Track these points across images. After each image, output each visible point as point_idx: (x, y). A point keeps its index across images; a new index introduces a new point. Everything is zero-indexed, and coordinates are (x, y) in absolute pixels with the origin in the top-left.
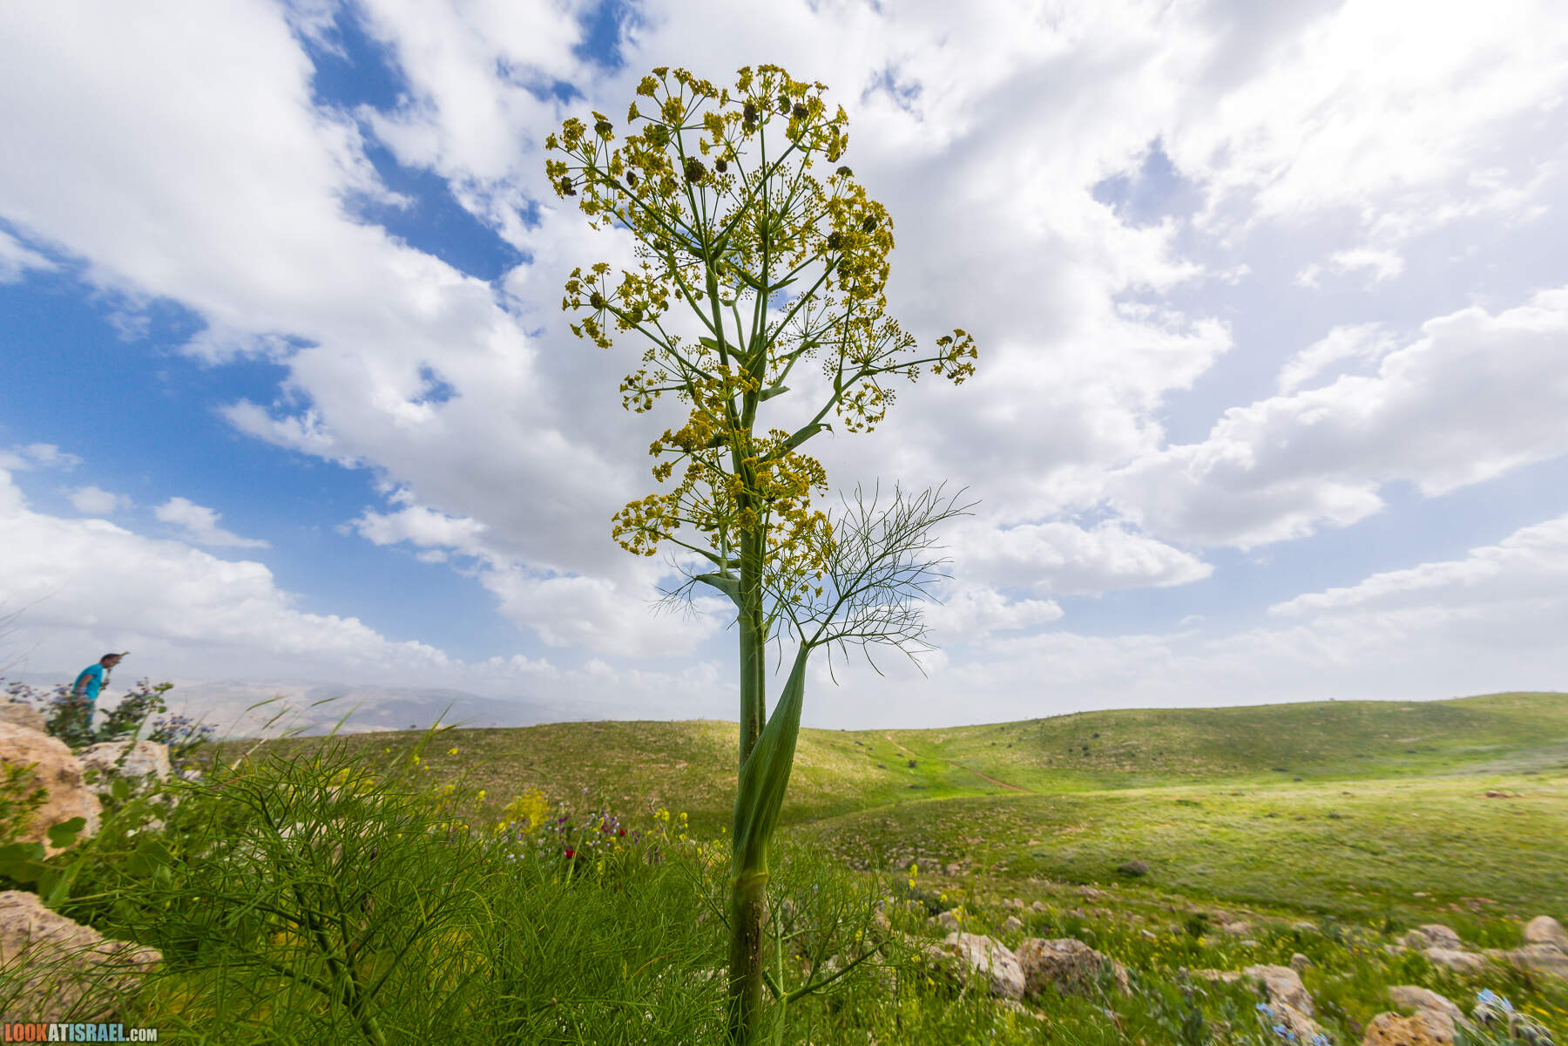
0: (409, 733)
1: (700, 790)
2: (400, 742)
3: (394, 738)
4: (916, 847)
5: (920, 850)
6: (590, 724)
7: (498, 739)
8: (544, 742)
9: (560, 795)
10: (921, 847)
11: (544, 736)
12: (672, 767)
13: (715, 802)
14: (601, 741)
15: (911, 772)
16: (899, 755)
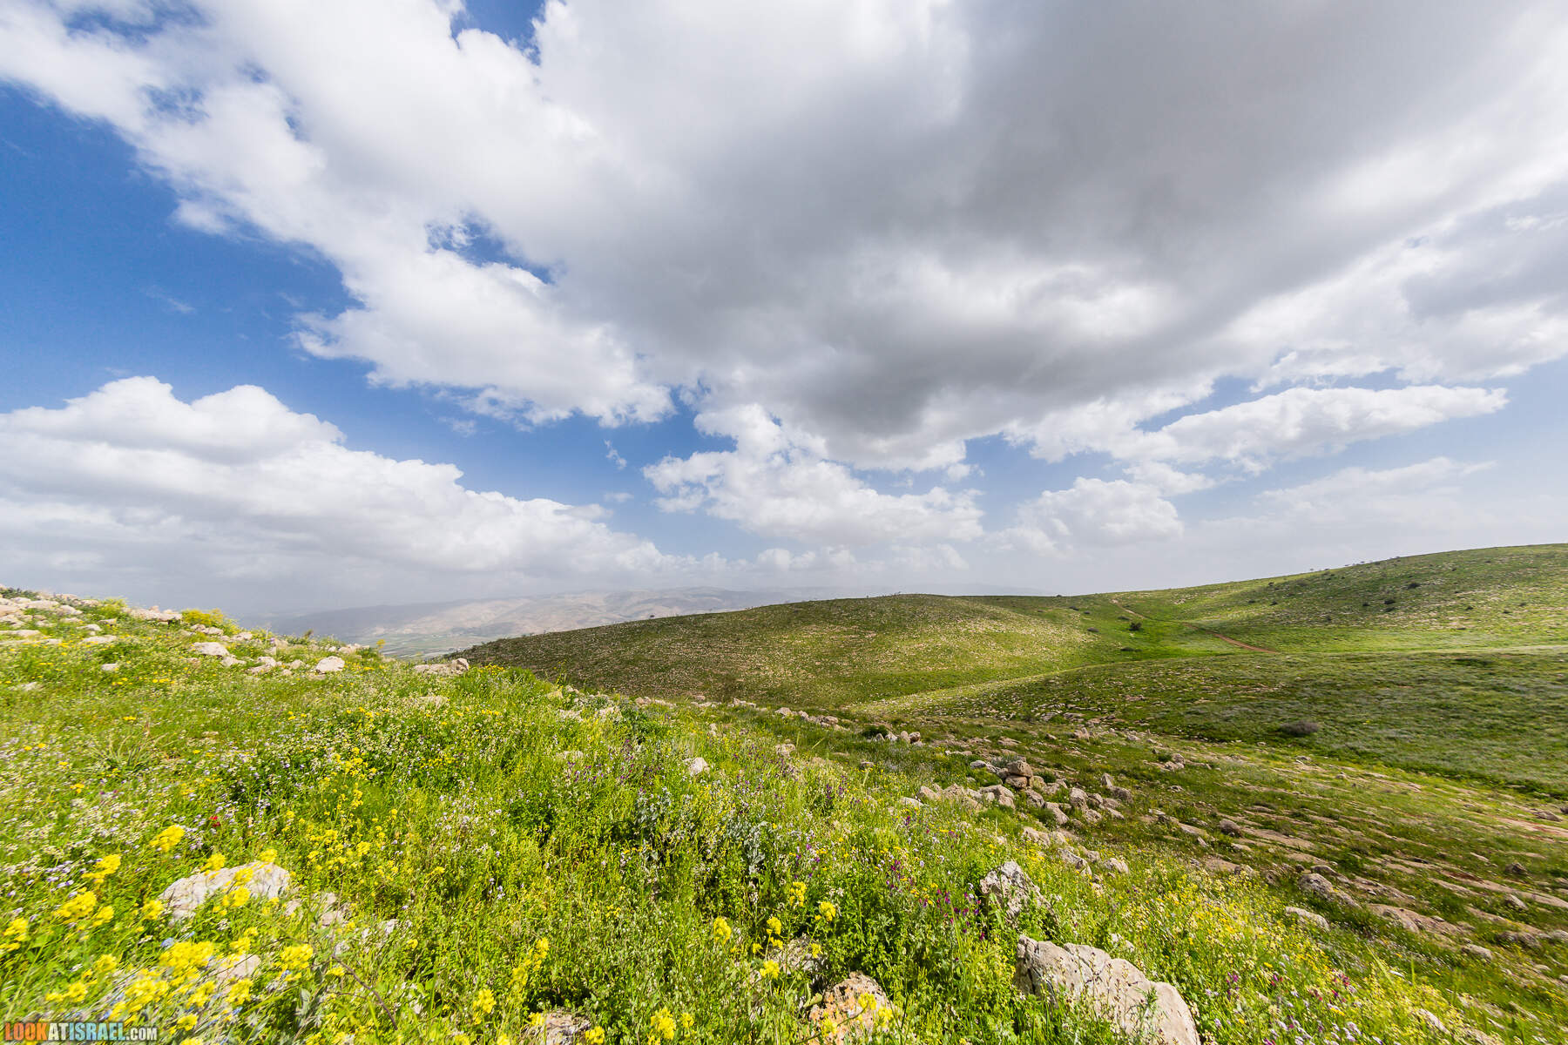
0: (649, 621)
1: (886, 656)
2: (642, 628)
3: (638, 626)
4: (1068, 702)
5: (1070, 706)
6: (791, 605)
7: (712, 622)
8: (750, 622)
9: (761, 662)
10: (1072, 703)
11: (750, 617)
12: (862, 636)
13: (899, 665)
14: (799, 618)
15: (1132, 635)
16: (1123, 619)
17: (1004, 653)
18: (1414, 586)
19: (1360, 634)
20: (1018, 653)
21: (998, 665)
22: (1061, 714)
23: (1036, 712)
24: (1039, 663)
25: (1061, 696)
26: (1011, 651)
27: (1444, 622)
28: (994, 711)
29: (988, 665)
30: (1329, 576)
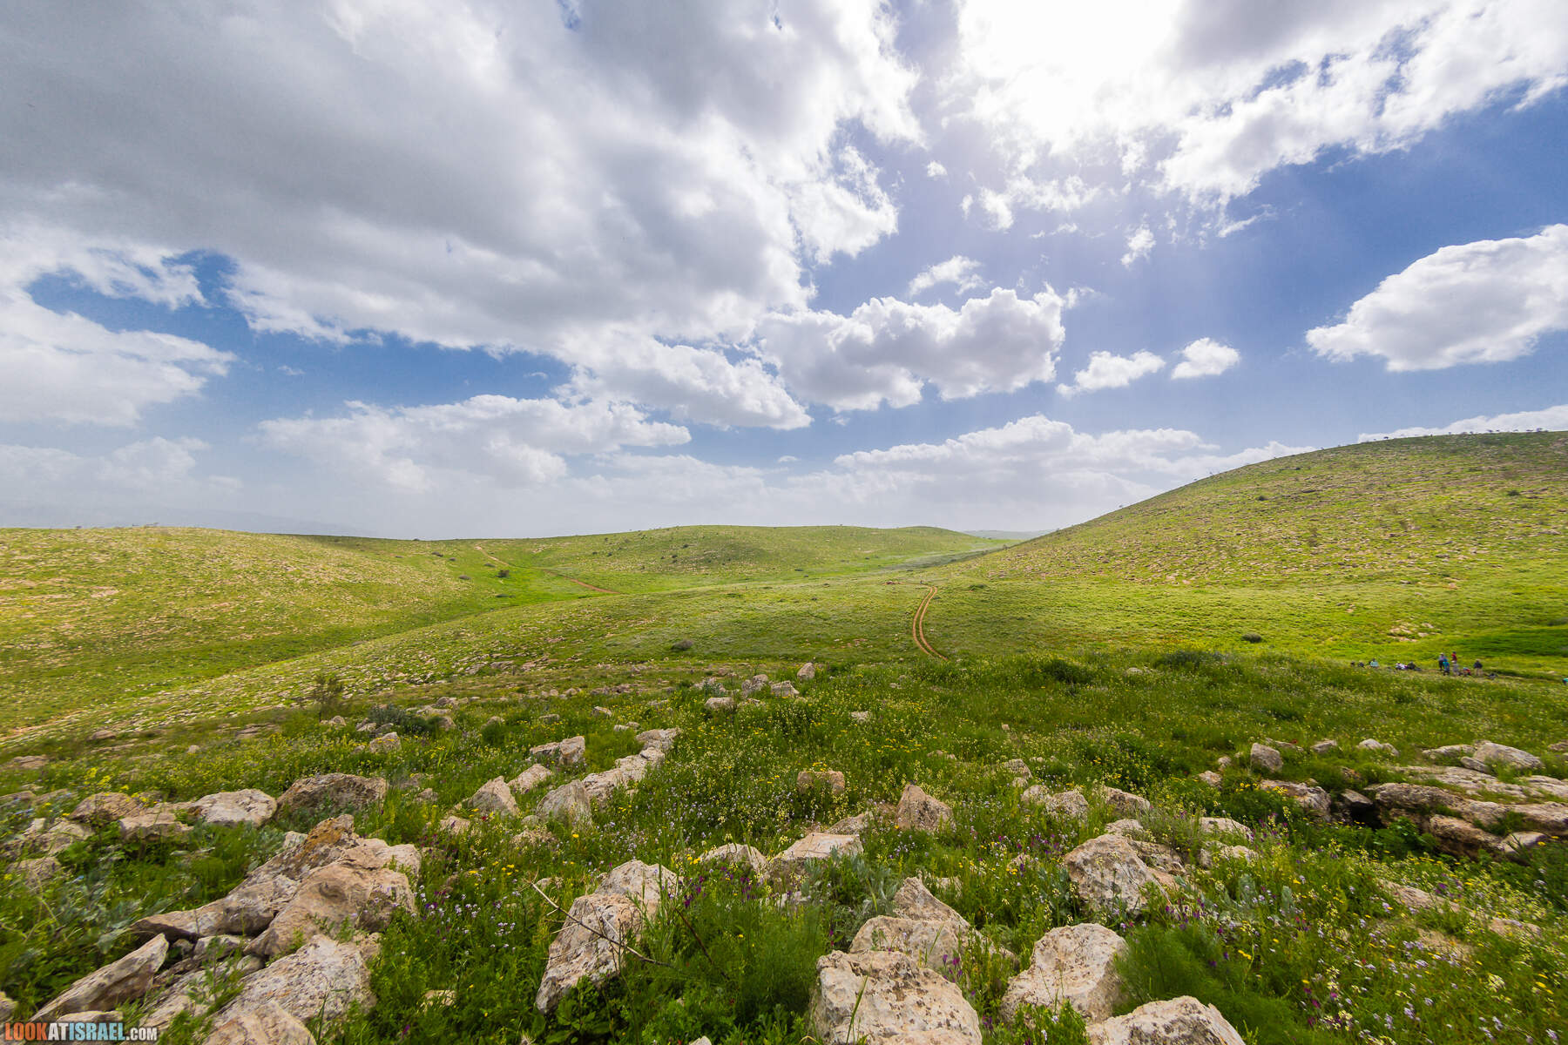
15: (501, 582)
16: (489, 566)
17: (365, 608)
18: (686, 546)
19: (661, 578)
20: (384, 606)
21: (358, 622)
22: (489, 665)
23: (458, 667)
24: (413, 616)
25: (482, 647)
26: (375, 603)
27: (699, 570)
28: (401, 674)
29: (346, 624)
30: (641, 535)
